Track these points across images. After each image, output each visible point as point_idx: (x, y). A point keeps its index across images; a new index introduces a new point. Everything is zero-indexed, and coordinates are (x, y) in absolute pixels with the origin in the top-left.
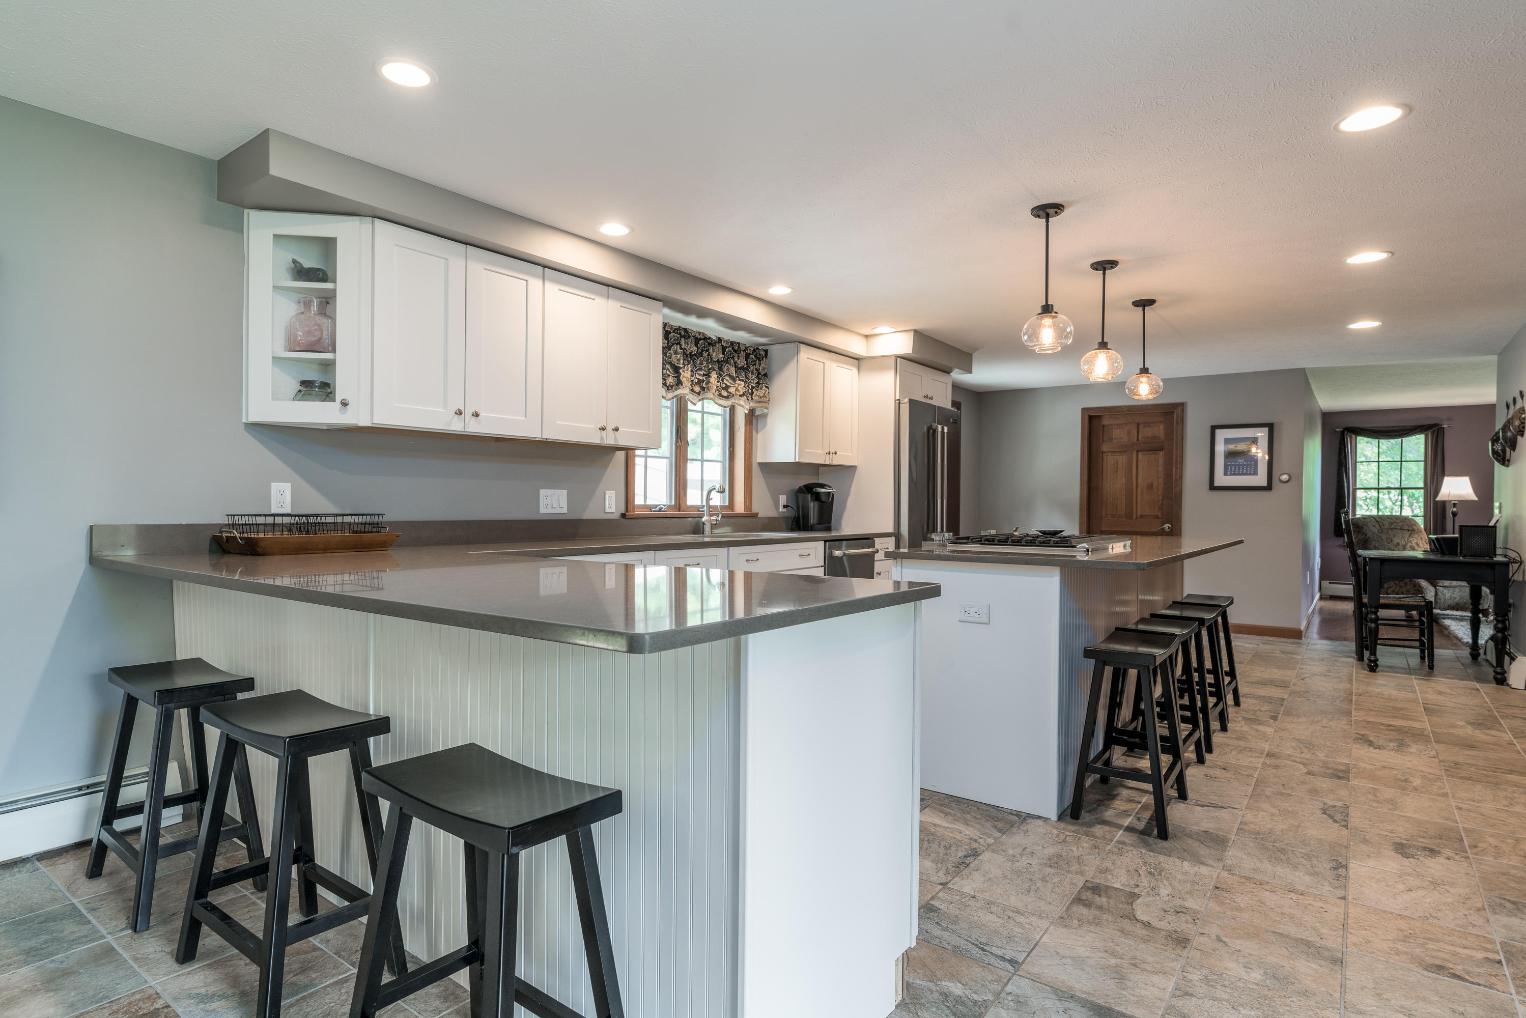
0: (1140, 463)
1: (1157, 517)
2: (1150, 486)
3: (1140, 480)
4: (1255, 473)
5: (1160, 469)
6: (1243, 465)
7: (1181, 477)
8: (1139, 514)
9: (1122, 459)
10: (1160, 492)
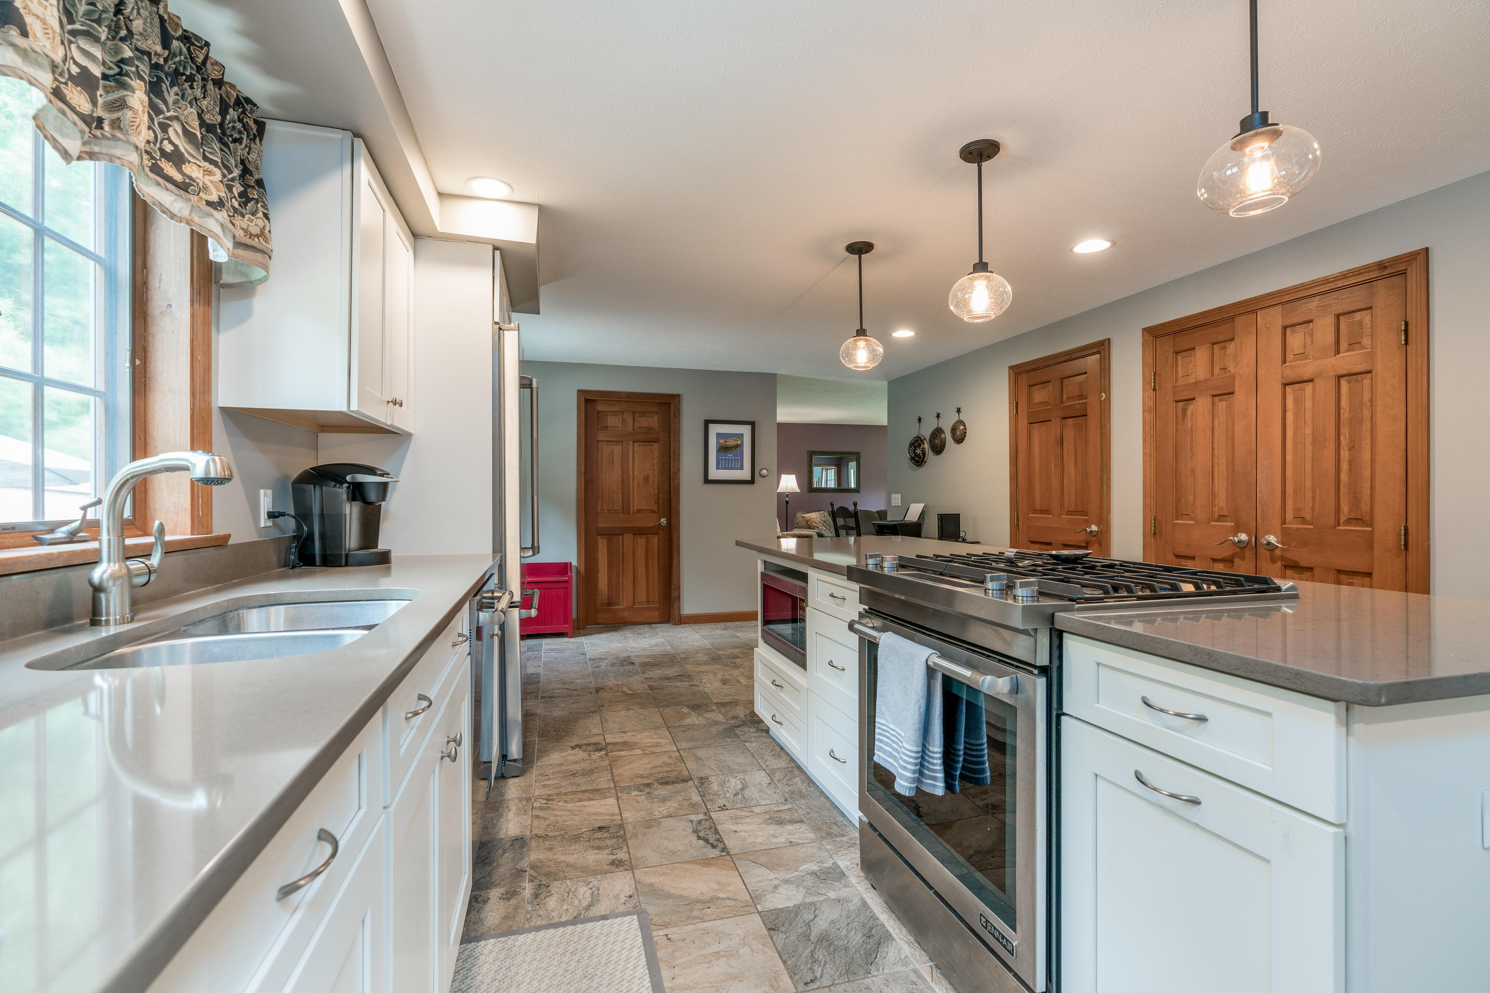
0: (636, 455)
1: (653, 511)
2: (646, 479)
3: (636, 472)
4: (742, 468)
5: (656, 461)
6: (732, 460)
7: (679, 470)
8: (636, 509)
9: (617, 449)
10: (656, 486)
